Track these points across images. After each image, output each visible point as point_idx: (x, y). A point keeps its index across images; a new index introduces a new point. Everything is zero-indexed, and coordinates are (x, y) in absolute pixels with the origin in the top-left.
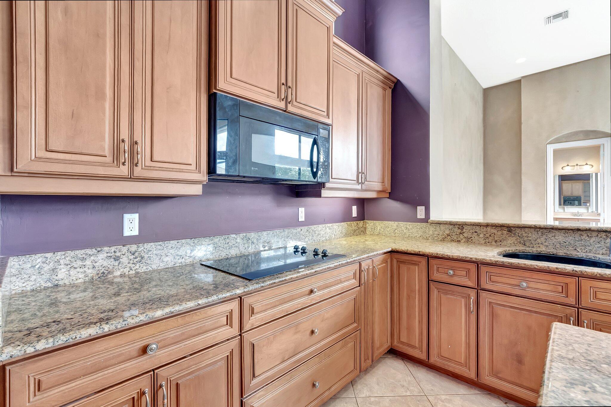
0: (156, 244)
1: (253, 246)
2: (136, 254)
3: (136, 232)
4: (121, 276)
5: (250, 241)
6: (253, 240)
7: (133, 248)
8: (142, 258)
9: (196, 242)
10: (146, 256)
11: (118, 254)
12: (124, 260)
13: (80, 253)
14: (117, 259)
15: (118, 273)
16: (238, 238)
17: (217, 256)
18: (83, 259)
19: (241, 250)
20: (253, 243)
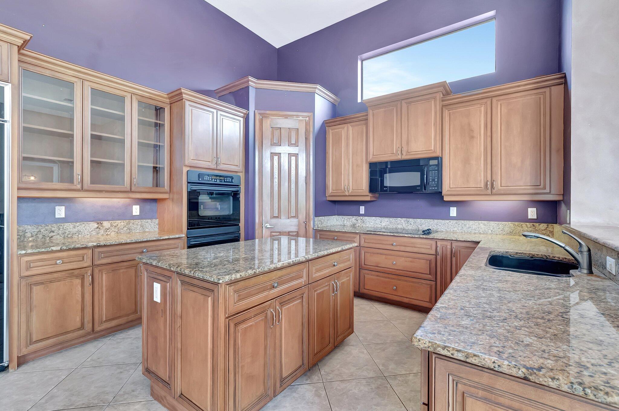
0: (368, 217)
1: (411, 226)
2: (362, 220)
3: (363, 213)
4: (359, 226)
5: (409, 223)
6: (411, 223)
7: (362, 217)
8: (364, 222)
9: (382, 219)
10: (365, 221)
11: (357, 219)
12: (359, 221)
13: (349, 217)
14: (357, 220)
15: (357, 225)
16: (402, 220)
17: (391, 227)
18: (350, 219)
19: (404, 226)
20: (411, 224)
